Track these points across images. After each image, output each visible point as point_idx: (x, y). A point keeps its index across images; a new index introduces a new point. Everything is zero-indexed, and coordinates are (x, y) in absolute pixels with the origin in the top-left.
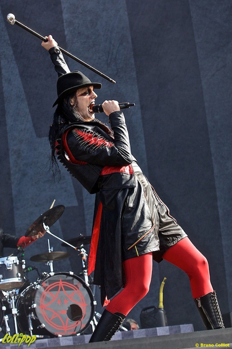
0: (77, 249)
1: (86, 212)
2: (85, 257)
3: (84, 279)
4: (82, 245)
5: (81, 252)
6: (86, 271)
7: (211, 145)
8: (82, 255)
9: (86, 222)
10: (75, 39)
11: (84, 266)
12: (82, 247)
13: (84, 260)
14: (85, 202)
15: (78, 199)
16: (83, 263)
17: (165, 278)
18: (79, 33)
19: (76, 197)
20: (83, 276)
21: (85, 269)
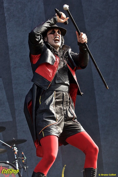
0: (12, 147)
1: (17, 125)
2: (16, 153)
3: (16, 166)
4: (14, 145)
5: (14, 149)
6: (17, 161)
7: (94, 84)
8: (15, 151)
9: (18, 131)
10: (11, 19)
11: (16, 158)
12: (15, 146)
13: (16, 154)
14: (17, 119)
15: (13, 117)
16: (15, 156)
17: (65, 165)
18: (13, 15)
19: (11, 116)
20: (15, 164)
21: (16, 159)
